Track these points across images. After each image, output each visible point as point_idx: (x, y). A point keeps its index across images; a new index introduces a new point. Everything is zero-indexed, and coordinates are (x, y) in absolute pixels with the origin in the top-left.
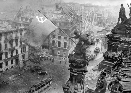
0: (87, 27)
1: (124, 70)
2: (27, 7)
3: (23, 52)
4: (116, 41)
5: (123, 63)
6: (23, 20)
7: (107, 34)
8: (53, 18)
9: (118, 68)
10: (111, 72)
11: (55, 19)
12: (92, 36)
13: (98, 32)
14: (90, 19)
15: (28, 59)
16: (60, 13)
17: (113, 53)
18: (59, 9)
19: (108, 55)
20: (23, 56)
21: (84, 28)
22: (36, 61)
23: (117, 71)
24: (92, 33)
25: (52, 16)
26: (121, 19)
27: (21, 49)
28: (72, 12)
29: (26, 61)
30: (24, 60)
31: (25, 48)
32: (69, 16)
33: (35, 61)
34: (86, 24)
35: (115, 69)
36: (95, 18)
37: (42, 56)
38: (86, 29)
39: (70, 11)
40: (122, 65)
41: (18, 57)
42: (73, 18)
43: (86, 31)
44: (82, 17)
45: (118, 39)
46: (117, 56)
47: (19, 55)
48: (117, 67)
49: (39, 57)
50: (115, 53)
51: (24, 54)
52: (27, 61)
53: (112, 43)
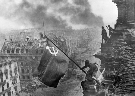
0: (72, 50)
1: (125, 86)
2: (11, 40)
3: (15, 83)
4: (112, 61)
5: (121, 79)
6: (9, 53)
7: (94, 55)
8: (39, 46)
9: (119, 85)
10: (114, 90)
11: (42, 47)
12: (78, 58)
13: (82, 53)
14: (73, 42)
15: (20, 90)
16: (45, 41)
17: (111, 72)
18: (44, 38)
19: (106, 75)
20: (15, 88)
21: (69, 51)
22: (29, 90)
23: (119, 88)
24: (77, 55)
25: (38, 45)
26: (104, 40)
27: (12, 82)
28: (56, 38)
29: (18, 92)
30: (17, 92)
31: (16, 79)
32: (54, 42)
33: (27, 91)
34: (71, 47)
35: (117, 86)
36: (77, 41)
37: (34, 85)
38: (71, 52)
39: (54, 38)
40: (121, 81)
41: (10, 90)
42: (58, 44)
43: (72, 54)
44: (65, 42)
45: (113, 59)
46: (115, 74)
47: (10, 87)
48: (117, 84)
49: (32, 86)
50: (113, 72)
51: (16, 85)
52: (20, 92)
53: (109, 64)
